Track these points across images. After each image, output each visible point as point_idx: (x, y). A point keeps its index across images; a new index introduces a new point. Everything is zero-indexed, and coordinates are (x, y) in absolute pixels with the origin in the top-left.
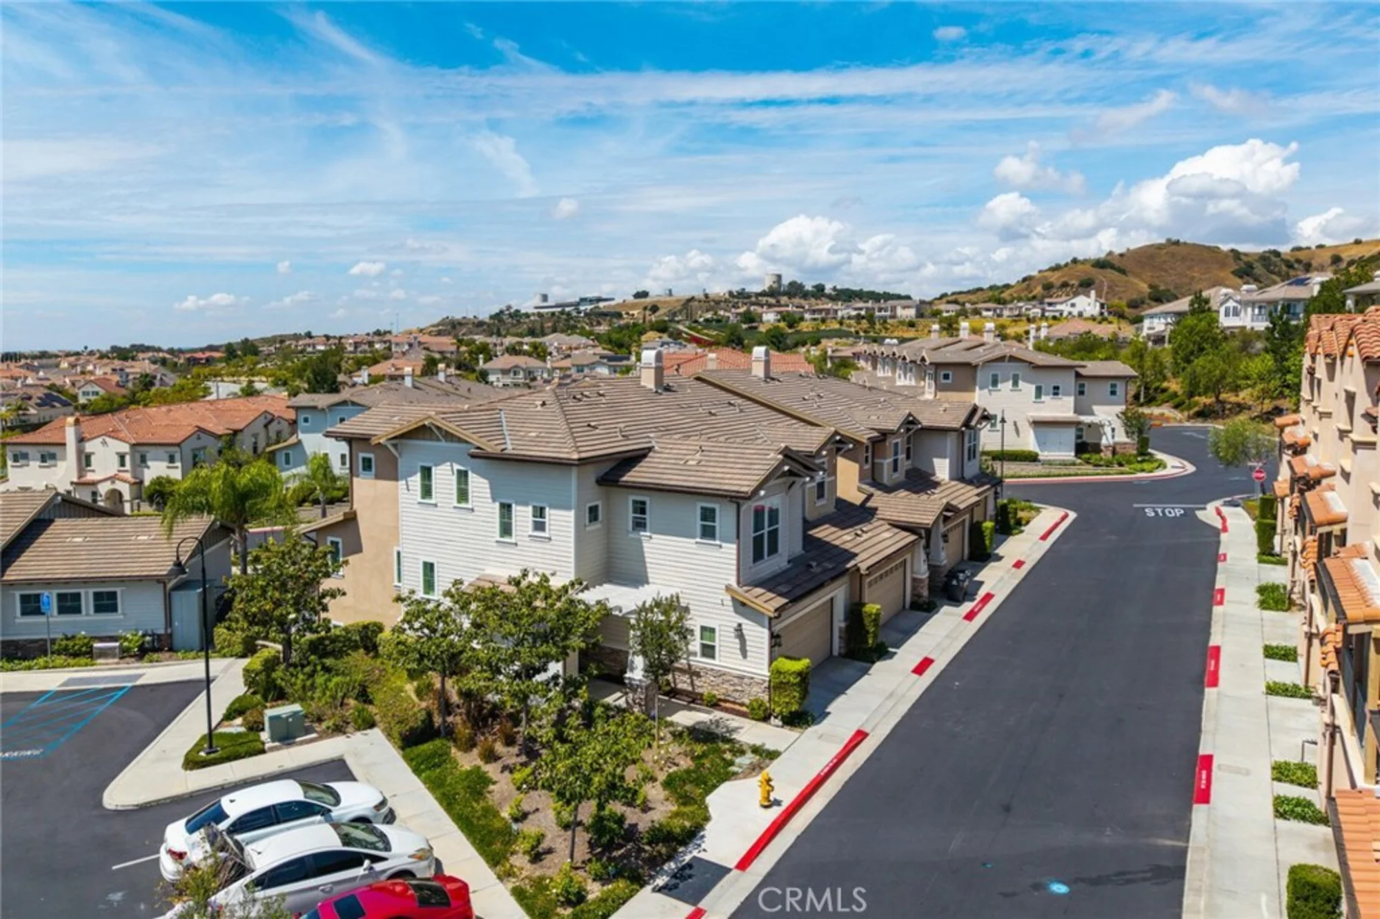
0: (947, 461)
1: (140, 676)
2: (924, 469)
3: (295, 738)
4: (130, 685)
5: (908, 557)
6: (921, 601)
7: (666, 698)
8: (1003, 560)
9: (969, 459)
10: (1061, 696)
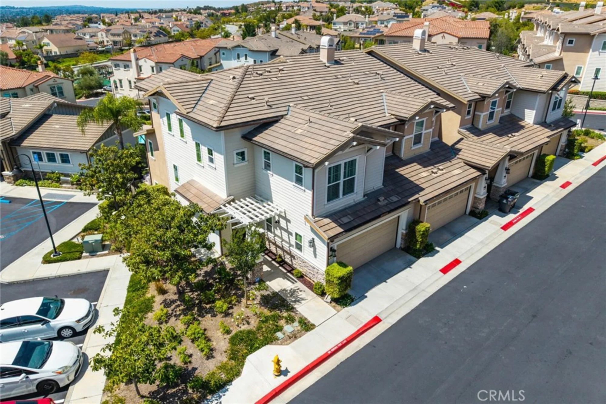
0: (534, 112)
1: (72, 196)
2: (517, 115)
3: (98, 252)
4: (66, 201)
5: (473, 185)
6: (477, 211)
7: (277, 265)
8: (557, 180)
9: (554, 109)
10: (534, 316)
